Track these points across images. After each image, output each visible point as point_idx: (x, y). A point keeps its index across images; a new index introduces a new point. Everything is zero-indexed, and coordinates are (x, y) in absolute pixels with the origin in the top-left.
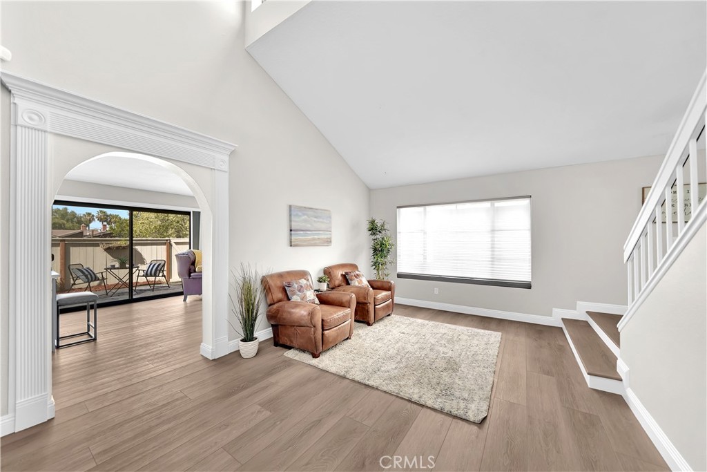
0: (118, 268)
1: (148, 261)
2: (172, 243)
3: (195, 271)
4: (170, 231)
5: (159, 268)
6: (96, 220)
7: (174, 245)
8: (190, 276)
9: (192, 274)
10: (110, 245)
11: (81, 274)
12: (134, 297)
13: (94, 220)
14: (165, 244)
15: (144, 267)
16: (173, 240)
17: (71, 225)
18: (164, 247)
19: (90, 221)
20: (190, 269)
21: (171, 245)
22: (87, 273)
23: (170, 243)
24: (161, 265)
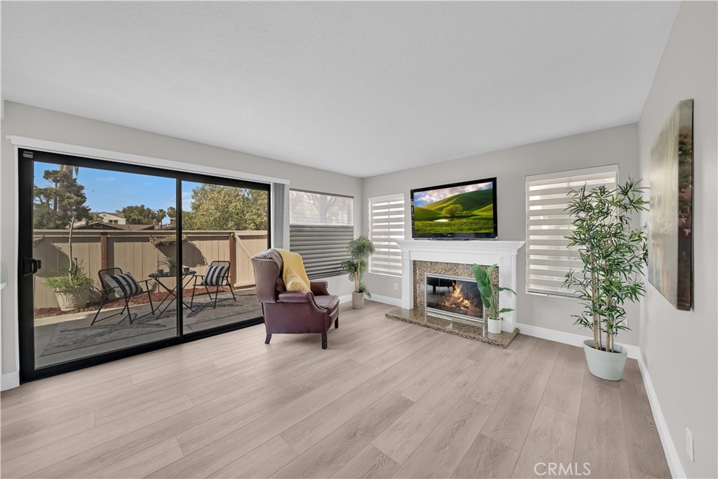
0: (166, 275)
1: (209, 261)
2: (236, 236)
3: (284, 290)
4: (231, 224)
5: (222, 275)
6: (167, 216)
7: (238, 239)
8: (277, 298)
9: (280, 296)
10: (162, 240)
11: (116, 285)
12: (185, 333)
13: (165, 216)
14: (227, 238)
15: (202, 271)
16: (238, 233)
17: (147, 220)
18: (227, 242)
19: (163, 217)
20: (276, 285)
21: (235, 239)
22: (124, 283)
23: (233, 236)
24: (225, 268)
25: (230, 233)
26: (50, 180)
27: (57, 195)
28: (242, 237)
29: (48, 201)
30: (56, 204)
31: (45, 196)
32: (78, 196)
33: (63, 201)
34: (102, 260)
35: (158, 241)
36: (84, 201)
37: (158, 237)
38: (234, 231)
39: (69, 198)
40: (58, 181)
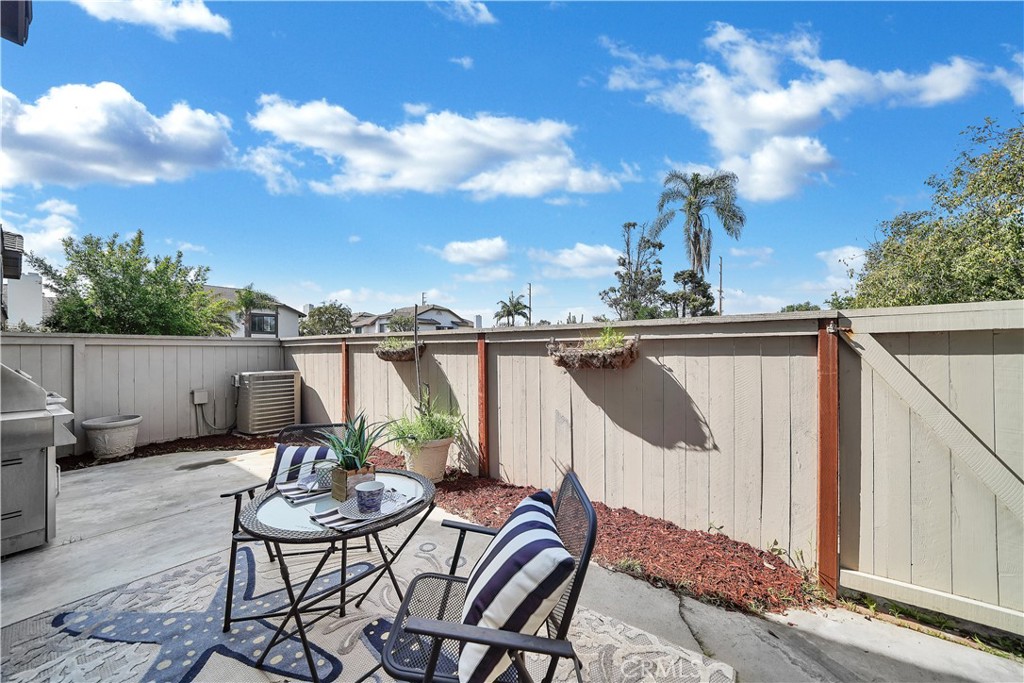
26: (679, 283)
31: (674, 302)
32: (706, 297)
39: (694, 300)
40: (686, 283)
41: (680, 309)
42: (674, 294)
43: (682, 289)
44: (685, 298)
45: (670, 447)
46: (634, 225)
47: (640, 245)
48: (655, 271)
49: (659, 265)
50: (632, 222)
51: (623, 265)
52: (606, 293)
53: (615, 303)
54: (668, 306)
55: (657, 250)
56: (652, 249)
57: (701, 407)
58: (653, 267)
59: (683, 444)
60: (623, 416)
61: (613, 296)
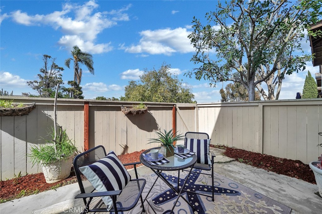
10: (131, 110)
16: (178, 105)
23: (175, 107)
25: (174, 105)
26: (70, 85)
27: (72, 91)
28: (181, 108)
29: (69, 94)
30: (72, 94)
31: (68, 91)
32: (80, 91)
33: (74, 93)
34: (85, 126)
35: (128, 110)
36: (82, 94)
37: (127, 107)
38: (176, 103)
39: (76, 92)
40: (73, 85)
41: (70, 94)
42: (68, 89)
43: (71, 87)
44: (72, 90)
45: (152, 131)
46: (50, 57)
47: (52, 66)
48: (59, 78)
49: (61, 76)
50: (49, 55)
51: (43, 72)
52: (32, 83)
53: (37, 88)
54: (65, 92)
55: (61, 70)
56: (59, 70)
57: (157, 122)
58: (58, 76)
59: (154, 130)
60: (141, 127)
61: (36, 84)
